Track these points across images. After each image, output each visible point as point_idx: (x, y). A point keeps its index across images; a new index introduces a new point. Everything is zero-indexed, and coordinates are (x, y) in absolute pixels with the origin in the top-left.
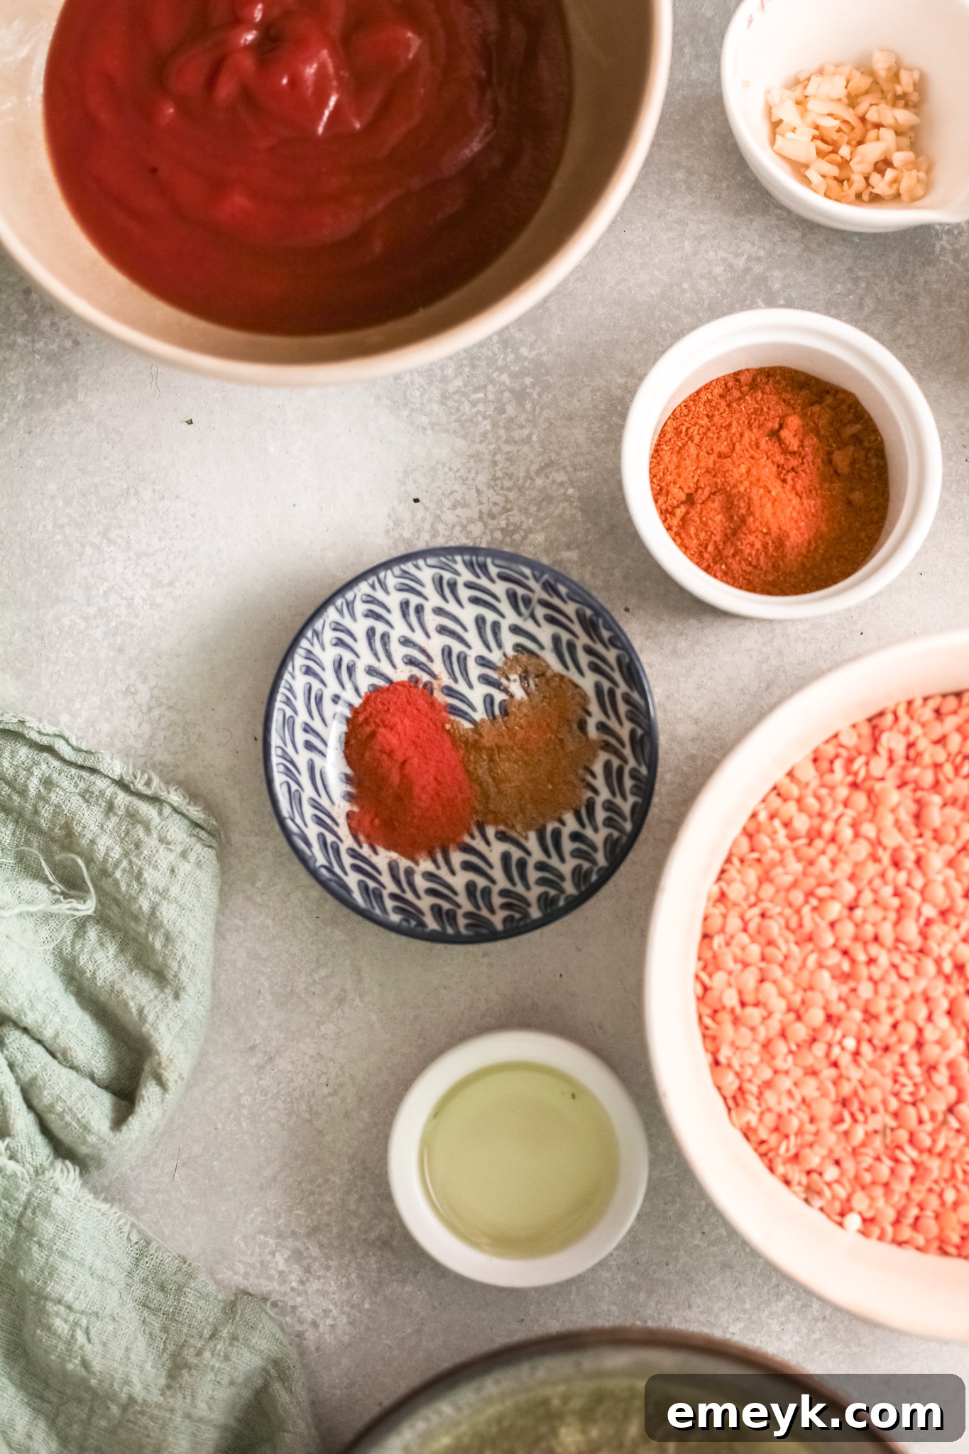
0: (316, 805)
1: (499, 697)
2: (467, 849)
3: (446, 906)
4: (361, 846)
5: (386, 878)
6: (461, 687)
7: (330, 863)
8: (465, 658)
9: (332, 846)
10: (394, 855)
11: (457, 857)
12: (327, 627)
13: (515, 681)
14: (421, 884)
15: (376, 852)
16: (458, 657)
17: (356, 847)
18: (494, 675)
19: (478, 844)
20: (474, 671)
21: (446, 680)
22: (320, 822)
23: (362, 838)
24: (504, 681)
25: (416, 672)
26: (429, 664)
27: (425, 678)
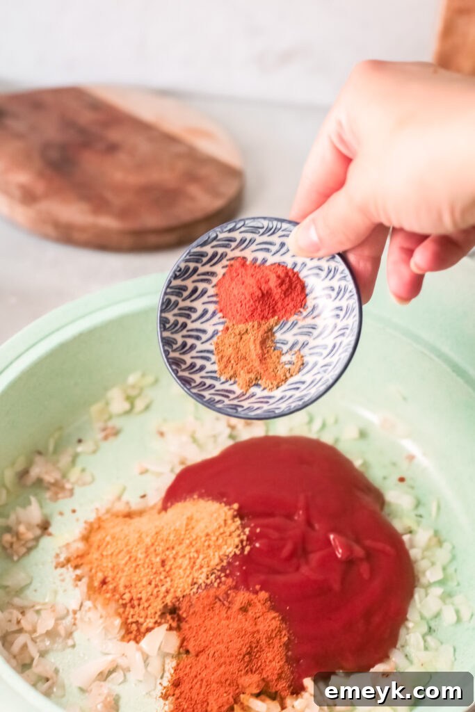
0: (252, 241)
1: (285, 348)
2: (214, 314)
3: (186, 294)
4: (228, 260)
5: (207, 268)
6: (295, 330)
7: (219, 240)
8: (309, 335)
9: (229, 244)
10: (220, 276)
11: (211, 308)
12: (336, 264)
13: (291, 358)
14: (201, 286)
15: (223, 267)
16: (311, 332)
17: (228, 257)
18: (296, 348)
19: (216, 320)
20: (302, 339)
21: (300, 324)
22: (243, 241)
23: (232, 262)
24: (293, 352)
25: (309, 309)
26: (312, 316)
27: (305, 313)
